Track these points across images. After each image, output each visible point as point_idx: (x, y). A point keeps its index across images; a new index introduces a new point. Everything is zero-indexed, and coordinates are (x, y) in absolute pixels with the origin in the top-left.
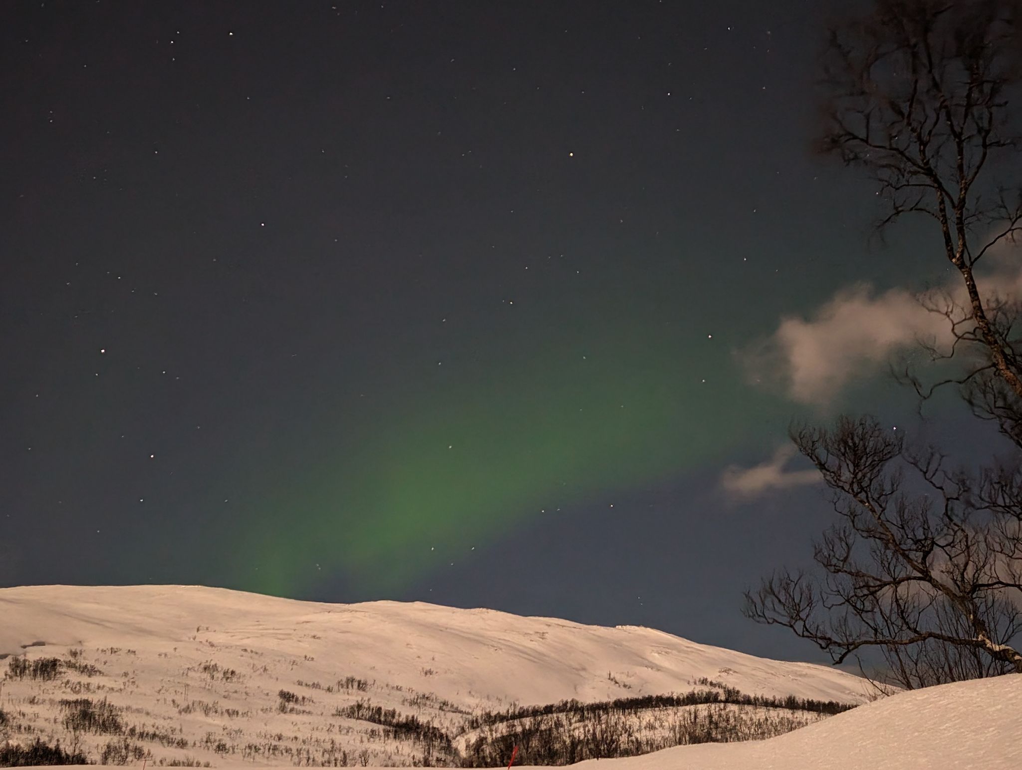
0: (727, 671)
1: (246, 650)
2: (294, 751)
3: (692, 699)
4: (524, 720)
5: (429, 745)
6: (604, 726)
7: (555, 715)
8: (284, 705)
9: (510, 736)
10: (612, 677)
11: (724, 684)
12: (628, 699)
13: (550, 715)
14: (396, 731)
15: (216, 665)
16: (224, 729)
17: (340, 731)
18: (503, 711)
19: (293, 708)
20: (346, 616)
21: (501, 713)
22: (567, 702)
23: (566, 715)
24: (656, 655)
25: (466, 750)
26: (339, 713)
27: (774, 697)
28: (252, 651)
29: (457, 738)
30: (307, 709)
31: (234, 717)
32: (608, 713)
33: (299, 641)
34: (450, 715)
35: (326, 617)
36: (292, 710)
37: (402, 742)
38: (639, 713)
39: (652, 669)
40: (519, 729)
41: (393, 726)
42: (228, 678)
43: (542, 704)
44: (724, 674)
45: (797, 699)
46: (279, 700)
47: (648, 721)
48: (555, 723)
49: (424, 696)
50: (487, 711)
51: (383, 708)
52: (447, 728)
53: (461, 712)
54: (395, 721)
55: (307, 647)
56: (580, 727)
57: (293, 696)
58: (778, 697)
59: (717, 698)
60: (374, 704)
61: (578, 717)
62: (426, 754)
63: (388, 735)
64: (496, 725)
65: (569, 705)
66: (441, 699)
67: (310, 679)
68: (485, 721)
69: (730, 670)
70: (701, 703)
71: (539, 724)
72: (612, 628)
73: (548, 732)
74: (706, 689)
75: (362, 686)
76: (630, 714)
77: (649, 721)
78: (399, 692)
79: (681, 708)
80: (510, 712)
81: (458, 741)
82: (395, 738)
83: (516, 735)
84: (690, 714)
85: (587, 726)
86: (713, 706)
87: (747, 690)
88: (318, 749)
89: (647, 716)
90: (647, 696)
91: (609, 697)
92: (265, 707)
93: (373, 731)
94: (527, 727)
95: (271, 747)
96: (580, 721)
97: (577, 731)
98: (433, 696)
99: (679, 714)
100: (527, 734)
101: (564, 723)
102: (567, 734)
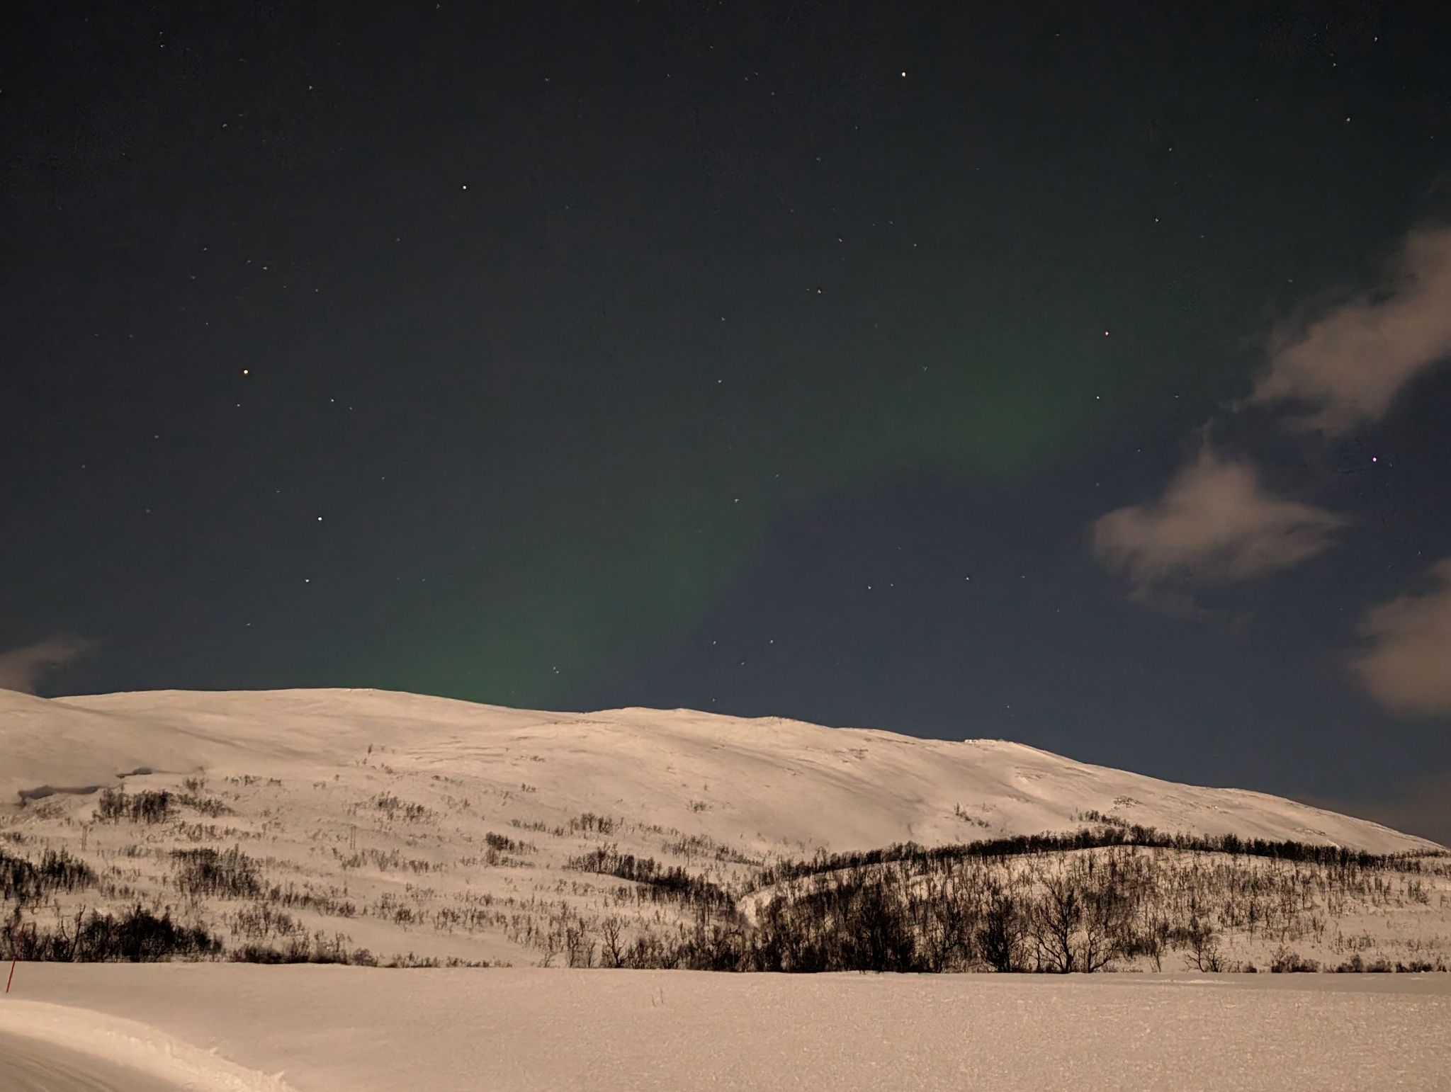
0: (1126, 801)
1: (437, 777)
2: (509, 920)
3: (1085, 841)
4: (839, 872)
5: (703, 910)
6: (957, 880)
7: (884, 865)
8: (494, 855)
9: (820, 894)
10: (961, 811)
11: (1122, 820)
12: (990, 841)
13: (877, 866)
14: (655, 889)
15: (395, 798)
16: (408, 890)
17: (575, 890)
18: (808, 860)
19: (507, 858)
20: (580, 729)
21: (806, 864)
22: (901, 847)
23: (901, 865)
24: (1024, 780)
25: (757, 915)
26: (573, 865)
28: (446, 779)
29: (743, 899)
30: (527, 859)
31: (423, 872)
32: (961, 862)
33: (515, 765)
34: (732, 866)
35: (552, 731)
36: (505, 861)
37: (664, 906)
38: (1007, 861)
39: (1018, 799)
40: (833, 885)
41: (651, 883)
42: (413, 817)
43: (865, 850)
44: (1122, 806)
45: (1239, 838)
46: (486, 847)
47: (1021, 872)
48: (886, 876)
49: (693, 840)
50: (786, 860)
51: (636, 857)
52: (729, 885)
53: (745, 862)
54: (652, 875)
55: (524, 773)
56: (921, 881)
57: (507, 842)
58: (1211, 836)
59: (1122, 838)
60: (623, 851)
61: (917, 867)
62: (699, 920)
63: (644, 896)
64: (800, 880)
66: (718, 845)
67: (532, 817)
68: (784, 875)
69: (1130, 799)
70: (1097, 846)
71: (862, 879)
72: (959, 743)
73: (875, 889)
75: (604, 826)
76: (994, 862)
77: (1023, 872)
78: (657, 835)
79: (1070, 854)
80: (819, 861)
81: (745, 902)
82: (654, 899)
83: (829, 894)
84: (1083, 861)
85: (932, 880)
86: (1116, 850)
87: (1166, 827)
88: (544, 916)
89: (1020, 865)
90: (1018, 837)
91: (958, 839)
92: (466, 858)
93: (621, 890)
94: (845, 883)
95: (476, 914)
96: (921, 873)
97: (917, 888)
98: (707, 841)
99: (1067, 862)
100: (846, 893)
101: (899, 876)
102: (903, 892)
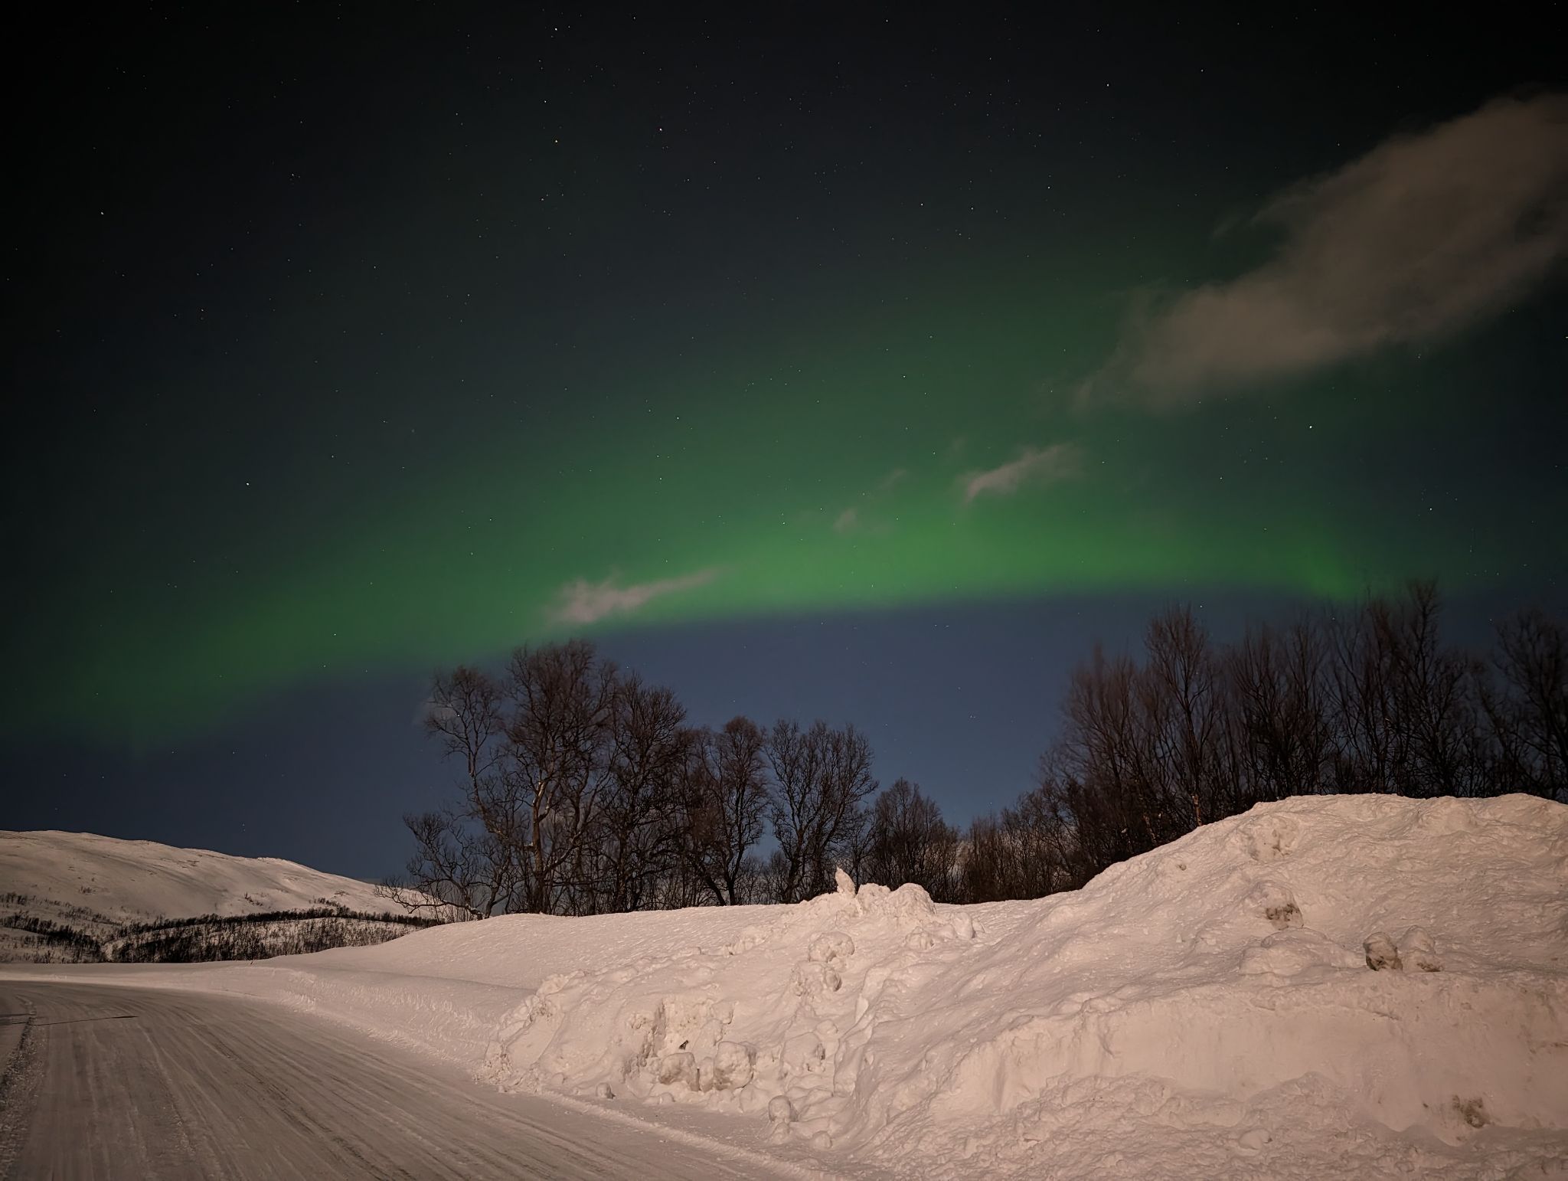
0: (342, 893)
3: (311, 914)
4: (168, 930)
5: (79, 949)
6: (236, 935)
7: (196, 926)
9: (154, 942)
10: (249, 897)
11: (337, 903)
12: (259, 914)
13: (192, 926)
14: (49, 938)
18: (151, 922)
20: (15, 842)
21: (149, 925)
22: (208, 916)
23: (206, 926)
24: (288, 881)
25: (113, 951)
27: (375, 913)
29: (106, 944)
32: (241, 925)
34: (101, 926)
37: (55, 946)
38: (266, 925)
39: (283, 892)
40: (163, 937)
41: (48, 934)
43: (187, 918)
44: (337, 895)
45: (391, 915)
47: (273, 930)
48: (195, 932)
50: (137, 922)
51: (40, 920)
52: (98, 936)
53: (111, 923)
54: (49, 930)
56: (216, 935)
58: (377, 913)
59: (331, 914)
60: (32, 915)
61: (215, 928)
62: (75, 957)
63: (42, 942)
64: (143, 934)
65: (209, 919)
66: (96, 913)
68: (134, 931)
69: (345, 892)
70: (318, 917)
71: (181, 934)
72: (252, 859)
73: (187, 940)
74: (323, 907)
75: (21, 900)
76: (259, 925)
77: (275, 930)
78: (56, 906)
79: (301, 921)
80: (156, 923)
81: (107, 946)
82: (48, 943)
83: (160, 942)
84: (308, 926)
85: (222, 934)
86: (328, 919)
87: (355, 907)
89: (274, 927)
90: (275, 912)
91: (243, 912)
93: (27, 938)
94: (170, 936)
96: (216, 931)
97: (213, 939)
98: (88, 910)
99: (299, 926)
100: (170, 941)
101: (203, 933)
102: (204, 941)
